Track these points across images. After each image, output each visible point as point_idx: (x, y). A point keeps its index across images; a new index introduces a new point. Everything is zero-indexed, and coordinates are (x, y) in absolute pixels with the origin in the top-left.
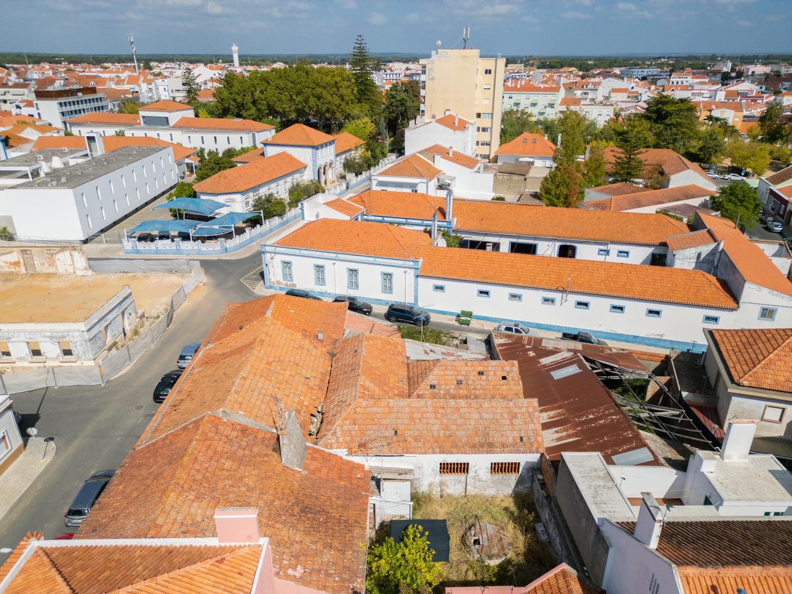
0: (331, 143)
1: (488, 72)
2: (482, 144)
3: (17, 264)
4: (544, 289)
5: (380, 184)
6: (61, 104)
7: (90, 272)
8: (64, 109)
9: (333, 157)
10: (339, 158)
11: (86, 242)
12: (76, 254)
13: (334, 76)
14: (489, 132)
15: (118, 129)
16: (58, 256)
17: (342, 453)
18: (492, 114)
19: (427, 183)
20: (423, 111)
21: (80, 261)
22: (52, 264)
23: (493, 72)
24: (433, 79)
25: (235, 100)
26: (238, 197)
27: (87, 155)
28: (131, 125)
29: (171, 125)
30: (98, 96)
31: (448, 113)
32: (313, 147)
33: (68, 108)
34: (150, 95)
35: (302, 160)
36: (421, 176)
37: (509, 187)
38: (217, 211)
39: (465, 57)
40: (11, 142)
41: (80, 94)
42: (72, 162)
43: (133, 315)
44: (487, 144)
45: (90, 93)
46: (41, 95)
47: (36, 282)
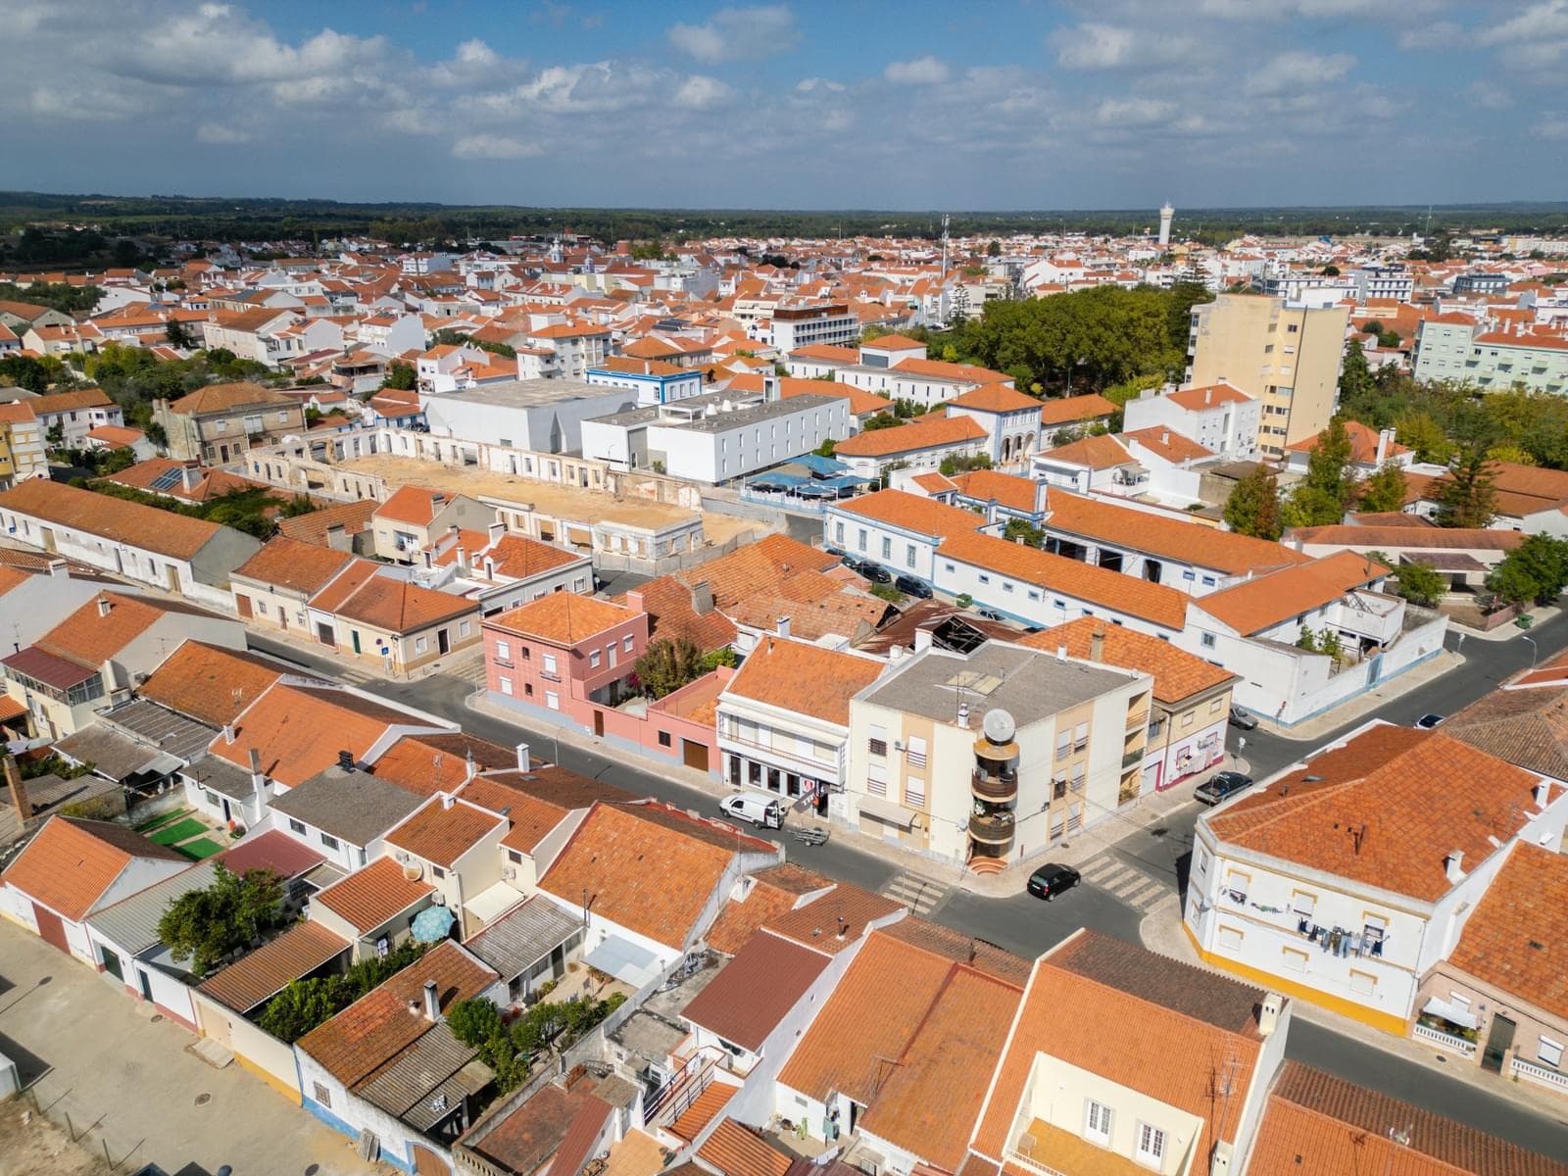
0: (1034, 409)
1: (1293, 328)
2: (1276, 432)
3: (652, 492)
4: (1031, 584)
5: (1039, 466)
6: (797, 328)
7: (701, 509)
8: (801, 334)
9: (1035, 427)
10: (1045, 432)
11: (717, 485)
12: (693, 490)
13: (1132, 310)
14: (1286, 415)
15: (831, 368)
16: (681, 491)
17: (733, 620)
18: (1293, 389)
19: (1090, 472)
20: (1189, 377)
21: (696, 498)
22: (676, 497)
23: (1299, 329)
24: (1206, 333)
25: (987, 337)
26: (872, 462)
27: (762, 401)
28: (847, 364)
29: (890, 367)
30: (850, 316)
31: (1221, 382)
32: (998, 413)
33: (806, 333)
34: (933, 311)
35: (984, 427)
36: (1086, 463)
37: (1219, 494)
38: (839, 472)
39: (1253, 307)
40: (715, 376)
41: (825, 315)
42: (741, 407)
43: (700, 540)
44: (1282, 433)
45: (839, 313)
46: (780, 315)
47: (660, 510)
